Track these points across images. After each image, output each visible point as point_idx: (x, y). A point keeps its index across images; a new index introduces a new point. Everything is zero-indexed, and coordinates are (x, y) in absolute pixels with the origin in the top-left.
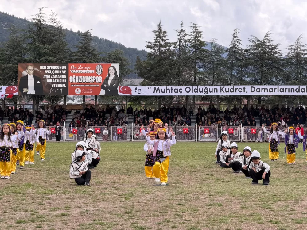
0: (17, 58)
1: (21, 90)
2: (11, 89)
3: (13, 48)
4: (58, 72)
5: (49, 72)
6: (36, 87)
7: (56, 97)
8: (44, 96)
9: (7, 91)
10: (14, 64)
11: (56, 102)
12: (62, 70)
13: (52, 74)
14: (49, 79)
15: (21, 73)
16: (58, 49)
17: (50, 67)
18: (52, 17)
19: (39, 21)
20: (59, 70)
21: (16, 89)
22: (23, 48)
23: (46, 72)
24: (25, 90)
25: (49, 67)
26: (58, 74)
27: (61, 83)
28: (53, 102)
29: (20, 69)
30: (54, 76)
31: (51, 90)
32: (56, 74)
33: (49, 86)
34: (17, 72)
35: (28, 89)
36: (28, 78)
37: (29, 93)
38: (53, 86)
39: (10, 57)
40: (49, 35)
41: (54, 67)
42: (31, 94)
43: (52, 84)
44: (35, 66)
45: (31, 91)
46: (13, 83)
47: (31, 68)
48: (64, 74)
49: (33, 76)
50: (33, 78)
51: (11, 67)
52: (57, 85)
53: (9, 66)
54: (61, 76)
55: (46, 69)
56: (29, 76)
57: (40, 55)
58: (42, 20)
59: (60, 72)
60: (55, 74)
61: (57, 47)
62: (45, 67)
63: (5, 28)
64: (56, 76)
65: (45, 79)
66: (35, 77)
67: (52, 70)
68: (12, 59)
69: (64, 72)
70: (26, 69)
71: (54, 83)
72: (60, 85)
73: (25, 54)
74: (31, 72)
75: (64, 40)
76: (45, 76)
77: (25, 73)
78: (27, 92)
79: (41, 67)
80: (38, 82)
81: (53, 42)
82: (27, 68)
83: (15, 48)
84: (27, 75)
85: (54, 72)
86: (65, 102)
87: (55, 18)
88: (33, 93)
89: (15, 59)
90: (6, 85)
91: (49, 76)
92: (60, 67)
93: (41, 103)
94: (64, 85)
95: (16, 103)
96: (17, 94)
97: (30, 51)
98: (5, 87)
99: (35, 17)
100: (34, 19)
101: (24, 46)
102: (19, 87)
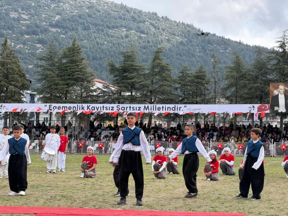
1: (272, 108)
2: (263, 107)
3: (259, 69)
6: (287, 105)
9: (259, 109)
15: (273, 92)
19: (284, 43)
21: (267, 107)
22: (269, 69)
24: (276, 108)
35: (279, 107)
36: (279, 97)
37: (280, 111)
39: (257, 77)
42: (282, 112)
45: (282, 109)
47: (281, 87)
49: (283, 95)
50: (284, 97)
51: (258, 86)
58: (286, 42)
68: (259, 80)
74: (282, 91)
77: (276, 92)
78: (278, 110)
82: (278, 88)
83: (260, 69)
84: (278, 95)
88: (284, 111)
89: (262, 80)
90: (257, 103)
96: (268, 112)
97: (275, 72)
98: (257, 106)
99: (279, 40)
100: (279, 42)
101: (269, 67)
102: (271, 105)
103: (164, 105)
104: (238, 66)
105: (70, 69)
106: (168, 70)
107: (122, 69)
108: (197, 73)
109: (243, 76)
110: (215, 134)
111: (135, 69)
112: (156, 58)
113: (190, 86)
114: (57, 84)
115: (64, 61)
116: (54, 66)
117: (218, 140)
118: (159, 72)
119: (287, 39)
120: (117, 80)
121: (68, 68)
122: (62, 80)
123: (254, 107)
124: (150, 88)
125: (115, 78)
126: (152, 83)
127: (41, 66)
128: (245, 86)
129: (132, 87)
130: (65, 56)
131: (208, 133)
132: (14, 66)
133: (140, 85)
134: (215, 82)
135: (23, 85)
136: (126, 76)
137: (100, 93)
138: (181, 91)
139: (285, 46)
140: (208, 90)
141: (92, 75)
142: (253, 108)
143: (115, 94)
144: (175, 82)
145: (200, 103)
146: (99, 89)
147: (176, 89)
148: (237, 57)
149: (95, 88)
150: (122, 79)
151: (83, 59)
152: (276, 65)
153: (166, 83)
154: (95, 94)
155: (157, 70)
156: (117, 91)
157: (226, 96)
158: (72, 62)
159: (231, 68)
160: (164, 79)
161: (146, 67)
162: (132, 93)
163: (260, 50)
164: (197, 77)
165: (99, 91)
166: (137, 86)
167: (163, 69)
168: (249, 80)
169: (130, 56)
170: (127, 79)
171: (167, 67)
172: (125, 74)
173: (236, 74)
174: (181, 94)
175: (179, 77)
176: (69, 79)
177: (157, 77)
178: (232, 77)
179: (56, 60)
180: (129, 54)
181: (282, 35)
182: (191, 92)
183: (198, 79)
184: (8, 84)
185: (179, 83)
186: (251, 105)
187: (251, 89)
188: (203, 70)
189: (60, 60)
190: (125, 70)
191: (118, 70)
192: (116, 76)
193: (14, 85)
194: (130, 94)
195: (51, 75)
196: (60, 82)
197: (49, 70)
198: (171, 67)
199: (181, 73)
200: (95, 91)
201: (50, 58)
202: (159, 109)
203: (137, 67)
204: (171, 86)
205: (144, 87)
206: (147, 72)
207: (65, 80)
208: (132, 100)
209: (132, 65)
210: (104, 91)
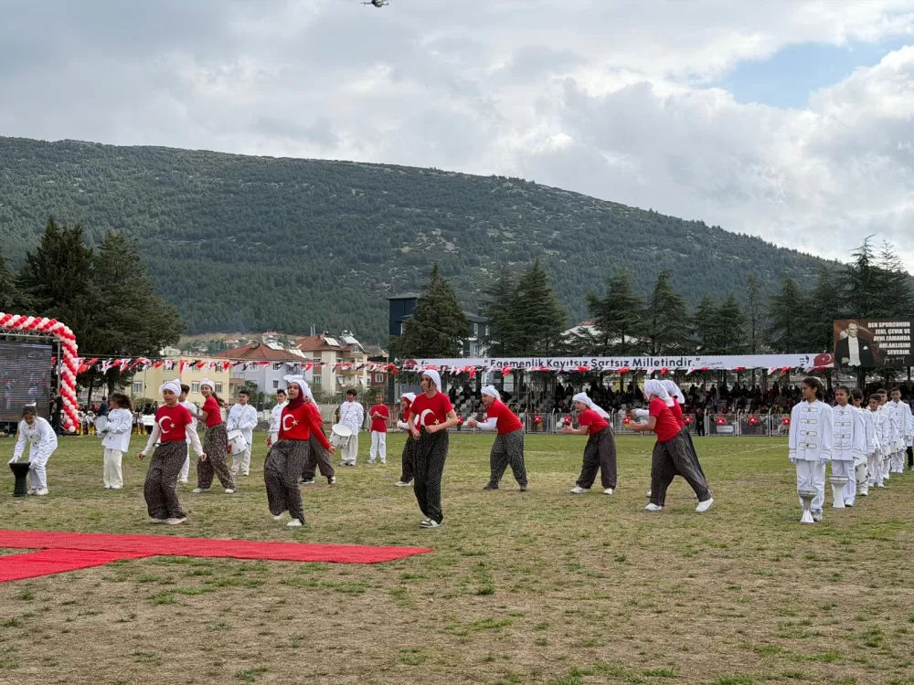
0: (830, 313)
1: (837, 360)
2: (823, 359)
3: (824, 298)
4: (896, 331)
5: (883, 332)
6: (862, 355)
7: (893, 370)
8: (874, 368)
9: (817, 361)
10: (827, 321)
11: (894, 377)
12: (903, 328)
13: (888, 335)
14: (883, 342)
15: (839, 334)
16: (895, 298)
17: (884, 324)
18: (884, 250)
19: (865, 257)
20: (899, 328)
21: (830, 359)
22: (839, 298)
23: (878, 332)
24: (844, 360)
25: (882, 325)
26: (897, 335)
27: (903, 349)
28: (887, 378)
29: (836, 328)
30: (890, 338)
31: (887, 359)
32: (894, 335)
33: (883, 353)
34: (830, 334)
35: (849, 357)
36: (850, 342)
37: (850, 364)
38: (889, 352)
39: (820, 312)
40: (879, 278)
41: (890, 324)
42: (854, 366)
43: (888, 351)
44: (860, 324)
45: (854, 360)
46: (825, 351)
47: (853, 326)
48: (907, 335)
49: (856, 338)
50: (857, 342)
51: (821, 326)
52: (895, 352)
53: (817, 324)
54: (902, 338)
55: (878, 328)
56: (850, 338)
57: (865, 307)
58: (869, 256)
59: (901, 331)
60: (892, 335)
61: (893, 295)
62: (876, 325)
63: (807, 276)
64: (894, 338)
65: (876, 342)
66: (859, 339)
67: (887, 329)
68: (823, 315)
69: (907, 331)
70: (845, 327)
71: (890, 349)
72: (901, 352)
73: (842, 307)
74: (854, 333)
75: (904, 284)
76: (876, 339)
77: (844, 334)
78: (848, 363)
79: (870, 325)
80: (865, 348)
81: (886, 287)
82: (847, 327)
83: (826, 298)
84: (847, 338)
85: (890, 332)
86: (909, 378)
87: (889, 252)
88: (858, 363)
89: (828, 315)
90: (814, 353)
91: (882, 338)
92: (901, 324)
93: (869, 380)
94: (907, 352)
95: (829, 380)
96: (832, 365)
97: (850, 303)
98: (812, 356)
99: (857, 252)
100: (856, 255)
101: (841, 295)
102: (835, 355)
103: (664, 358)
104: (790, 295)
105: (531, 306)
106: (678, 304)
107: (608, 304)
108: (724, 307)
109: (798, 311)
110: (750, 400)
111: (628, 304)
112: (660, 285)
113: (714, 327)
114: (511, 329)
115: (521, 294)
116: (507, 302)
117: (753, 410)
118: (664, 307)
119: (870, 251)
120: (601, 321)
121: (527, 305)
122: (518, 322)
123: (808, 358)
124: (651, 332)
125: (598, 318)
126: (654, 323)
127: (487, 303)
128: (802, 326)
129: (624, 330)
130: (522, 287)
131: (737, 400)
132: (447, 303)
133: (636, 327)
134: (754, 320)
135: (460, 332)
136: (614, 314)
137: (574, 342)
138: (699, 335)
139: (867, 261)
140: (742, 333)
141: (563, 315)
142: (807, 361)
143: (596, 342)
144: (690, 321)
145: (729, 354)
146: (573, 334)
147: (692, 332)
148: (789, 282)
149: (567, 333)
150: (609, 319)
151: (550, 290)
152: (853, 291)
153: (675, 323)
154: (567, 342)
155: (661, 304)
156: (601, 337)
157: (771, 342)
158: (534, 295)
159: (778, 298)
160: (673, 317)
161: (645, 300)
162: (623, 339)
163: (825, 269)
164: (725, 313)
165: (573, 338)
166: (631, 328)
167: (672, 302)
168: (808, 317)
169: (620, 284)
170: (616, 319)
171: (677, 300)
172: (612, 312)
173: (787, 308)
174: (699, 339)
175: (696, 315)
176: (529, 321)
177: (662, 315)
178: (781, 311)
179: (510, 293)
180: (618, 281)
181: (862, 244)
182: (715, 337)
183: (726, 316)
184: (439, 330)
185: (697, 323)
186: (803, 356)
187: (810, 330)
188: (735, 303)
189: (516, 292)
190: (612, 305)
191: (601, 305)
192: (600, 315)
193: (446, 332)
194: (620, 341)
195: (501, 314)
196: (515, 325)
197: (500, 308)
198: (683, 299)
199: (700, 307)
200: (567, 337)
201: (500, 290)
202: (657, 363)
203: (632, 302)
204: (684, 328)
205: (640, 330)
206: (646, 308)
207: (523, 322)
208: (624, 350)
209: (623, 298)
210: (581, 338)
